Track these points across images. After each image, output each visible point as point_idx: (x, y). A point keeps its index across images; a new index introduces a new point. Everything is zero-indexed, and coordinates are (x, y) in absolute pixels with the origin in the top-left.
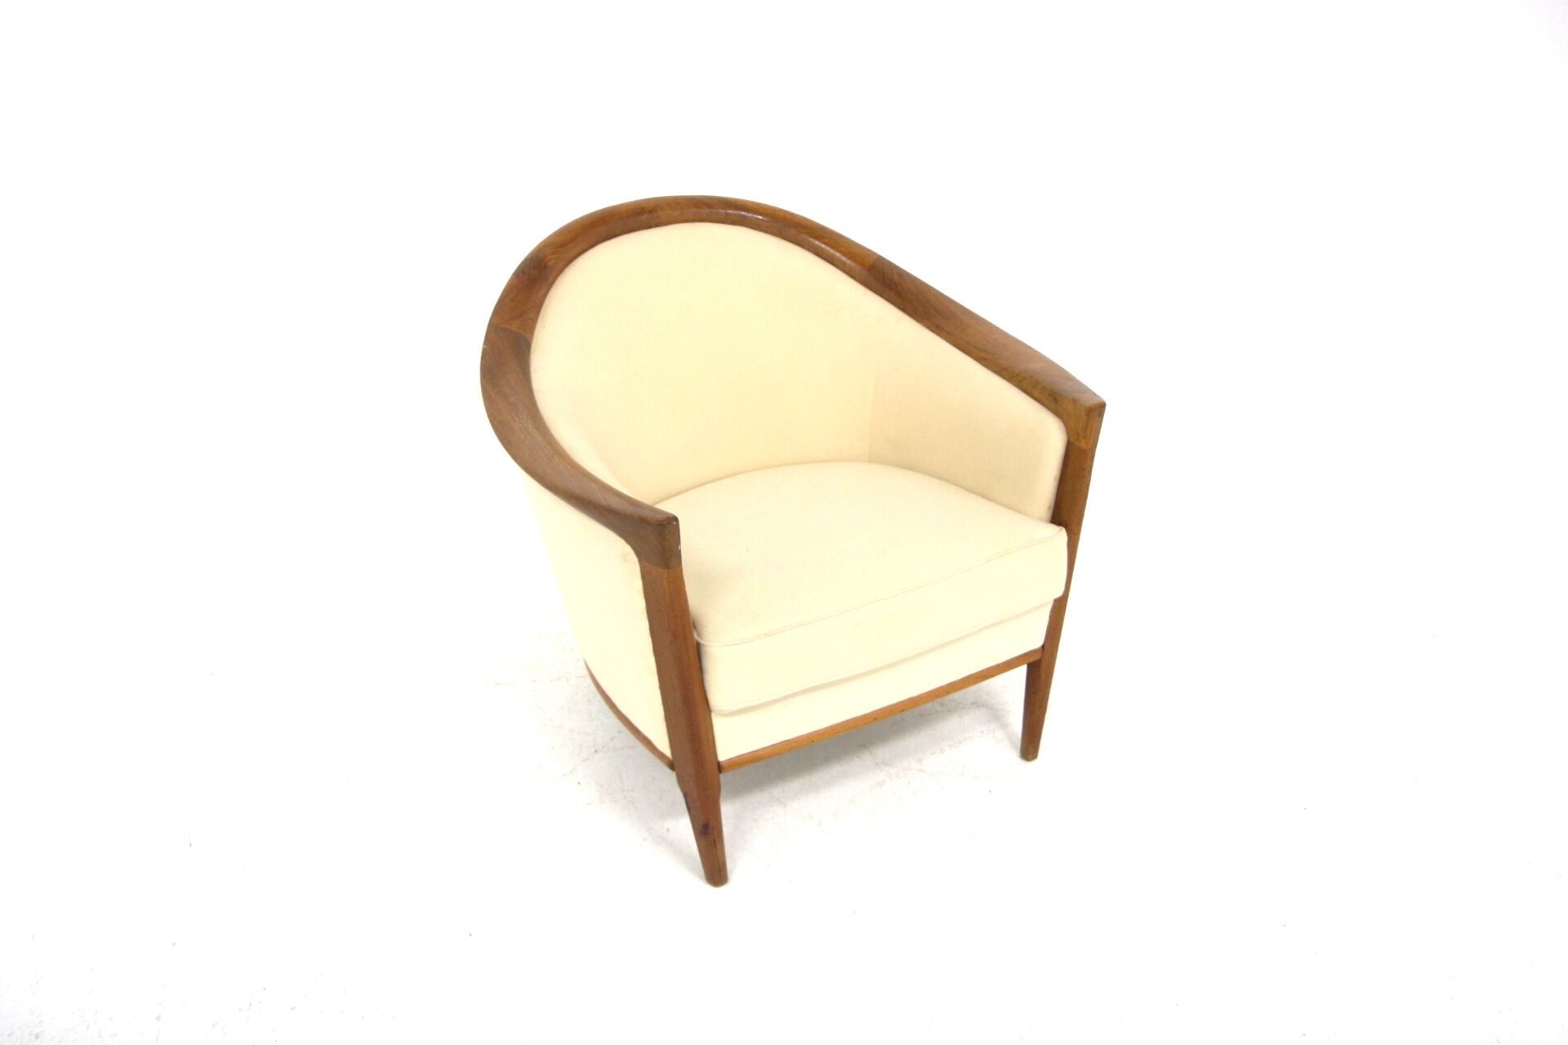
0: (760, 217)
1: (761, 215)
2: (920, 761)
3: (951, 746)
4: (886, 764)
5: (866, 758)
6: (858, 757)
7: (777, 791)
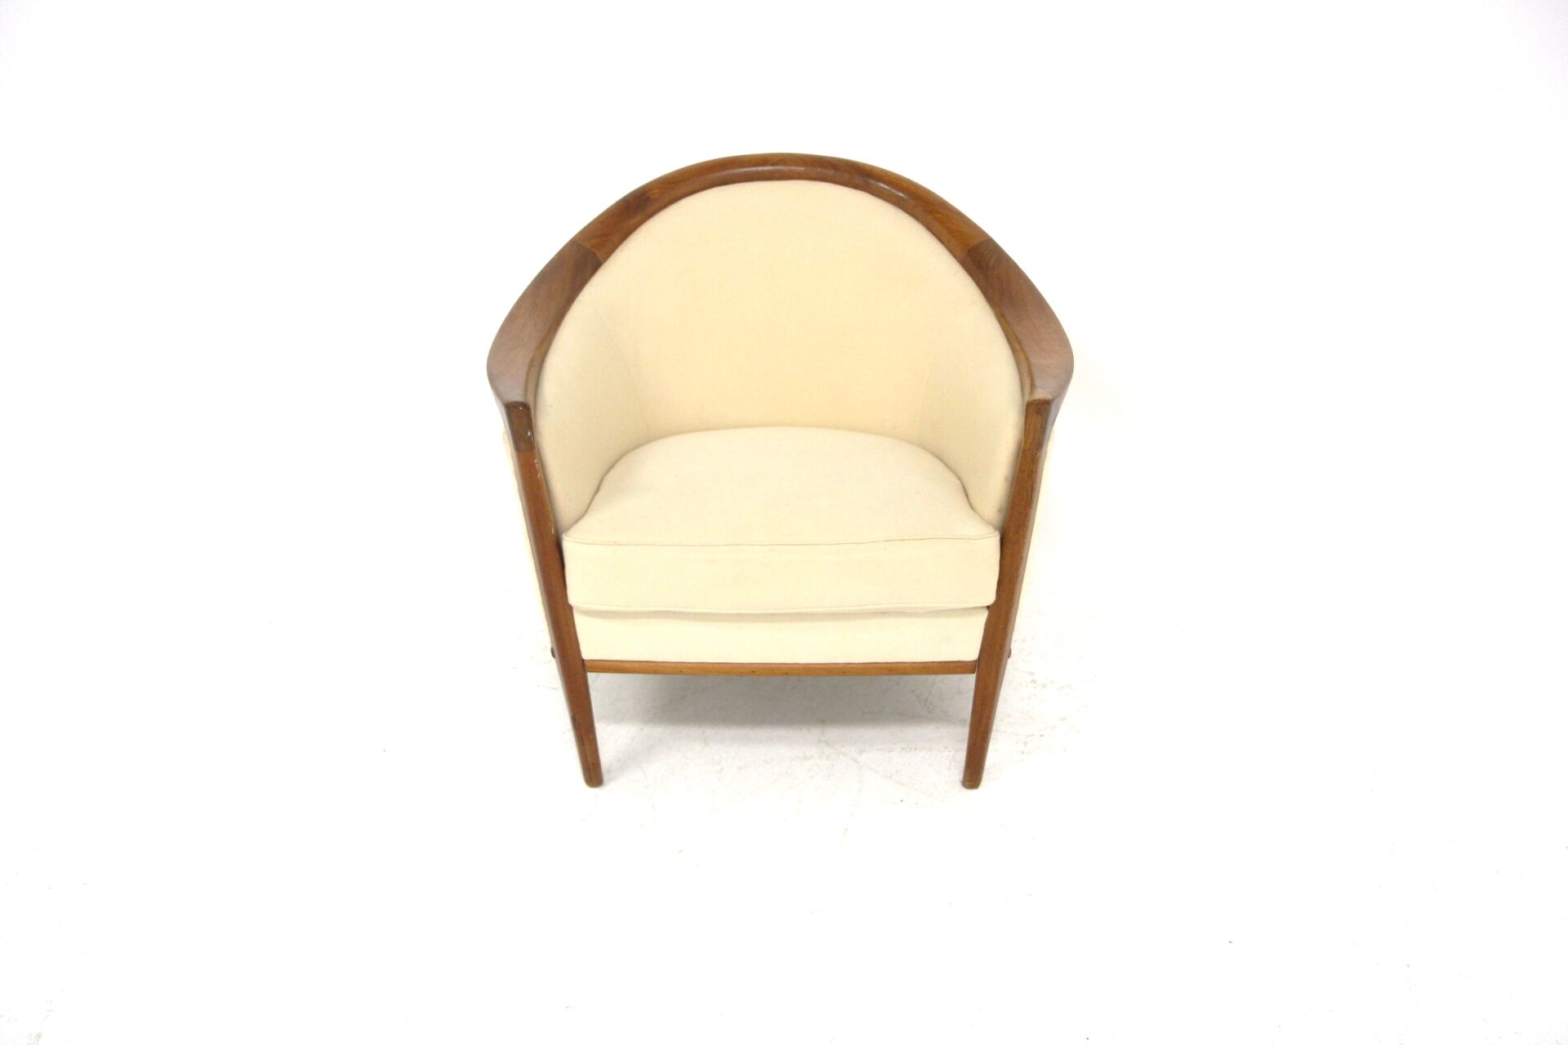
0: (901, 194)
1: (903, 192)
2: (861, 752)
3: (903, 749)
4: (827, 743)
5: (816, 732)
6: (808, 729)
7: (710, 731)
